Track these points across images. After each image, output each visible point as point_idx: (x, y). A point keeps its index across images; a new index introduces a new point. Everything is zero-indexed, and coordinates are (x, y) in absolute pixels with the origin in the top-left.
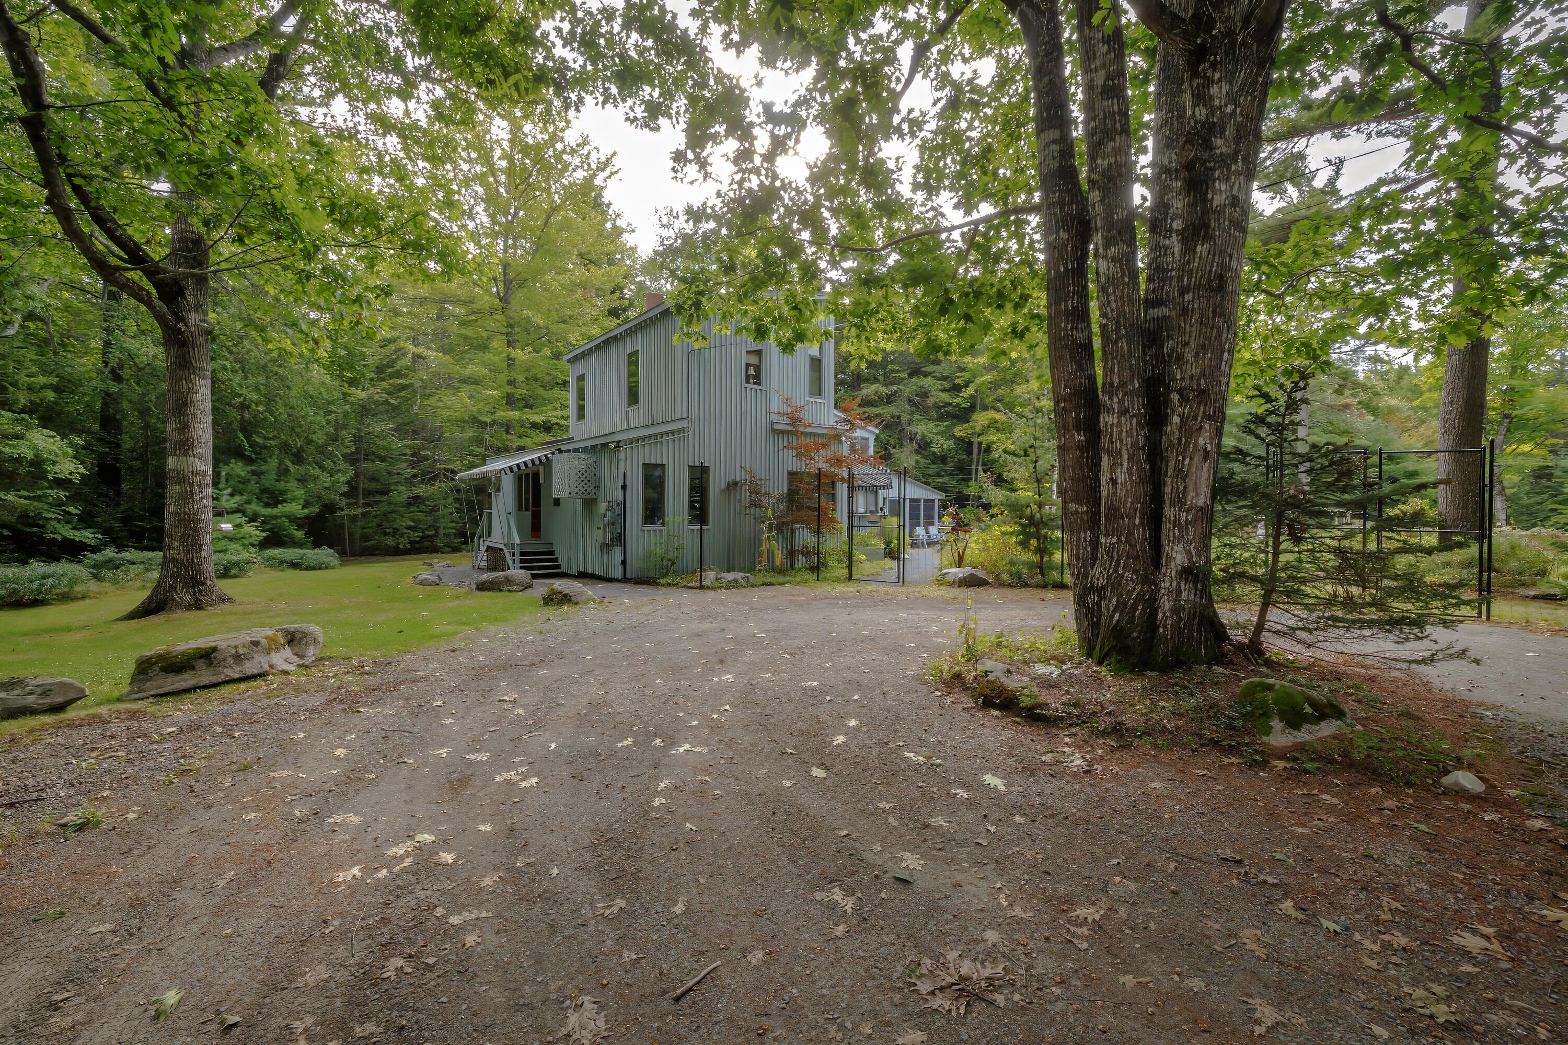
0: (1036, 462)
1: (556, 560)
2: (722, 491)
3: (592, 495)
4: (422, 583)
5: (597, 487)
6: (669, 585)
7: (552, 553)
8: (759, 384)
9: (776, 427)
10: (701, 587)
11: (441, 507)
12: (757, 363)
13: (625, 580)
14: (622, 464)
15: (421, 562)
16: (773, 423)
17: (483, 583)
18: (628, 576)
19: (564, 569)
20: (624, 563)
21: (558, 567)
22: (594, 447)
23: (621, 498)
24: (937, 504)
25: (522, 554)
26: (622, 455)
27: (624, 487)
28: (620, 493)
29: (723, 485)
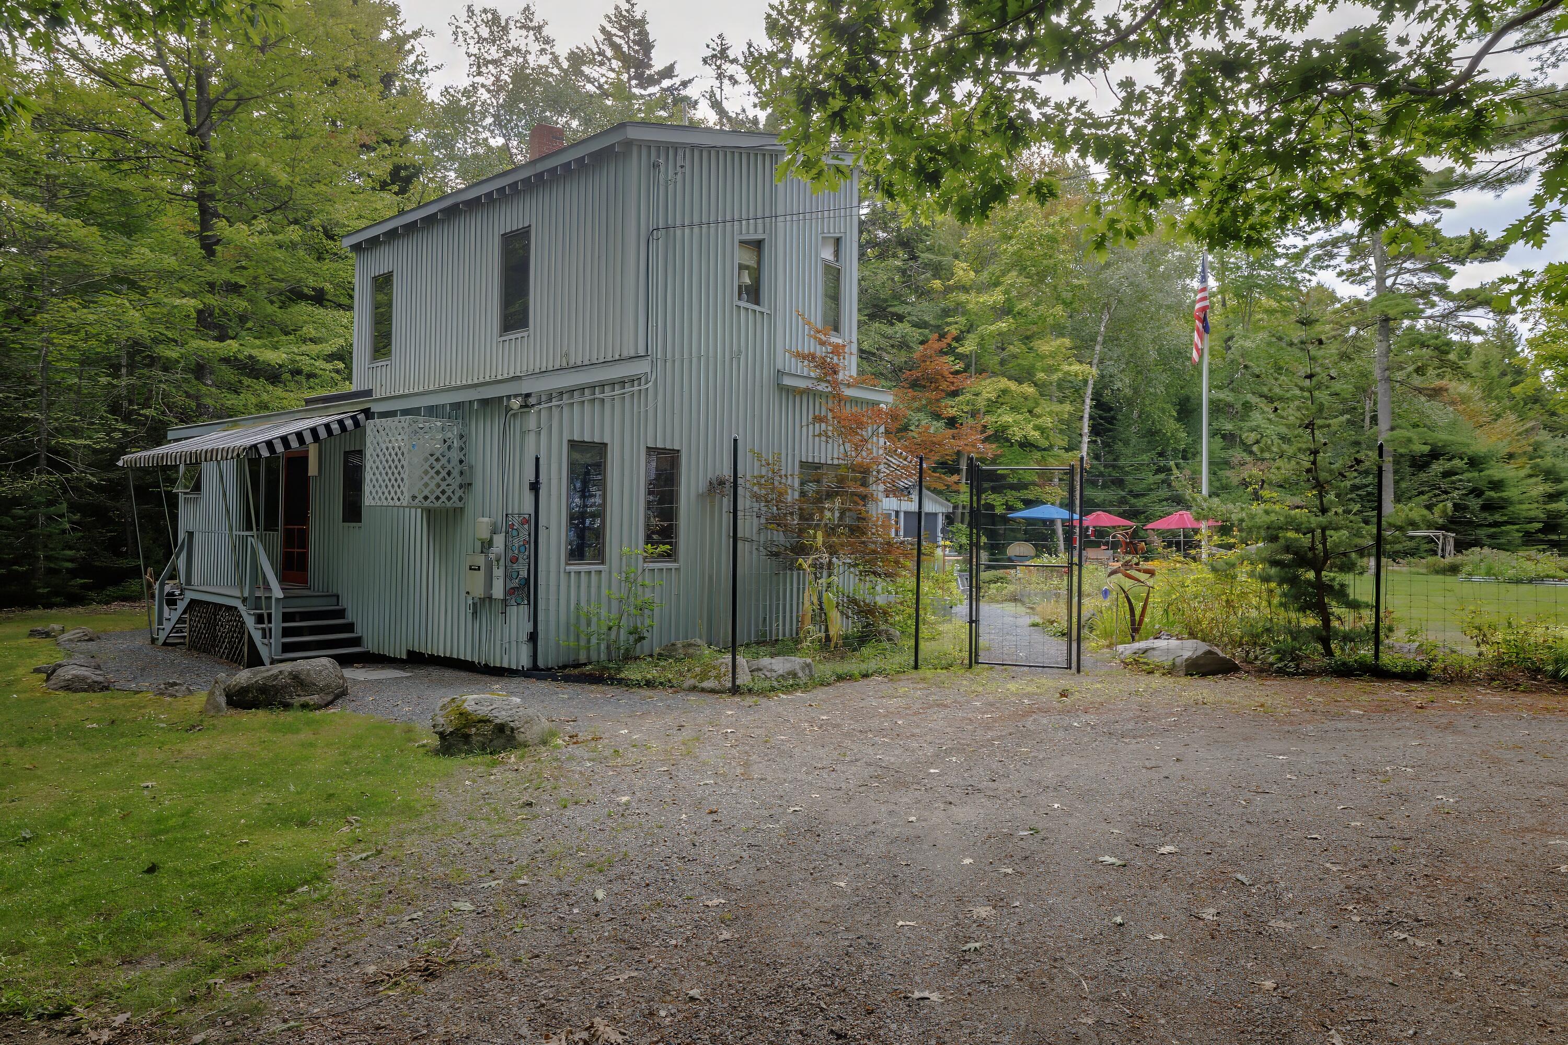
0: (1315, 452)
1: (350, 627)
2: (701, 497)
3: (455, 503)
4: (70, 686)
5: (467, 486)
6: (649, 684)
7: (341, 613)
8: (757, 302)
9: (787, 381)
10: (735, 690)
11: (41, 519)
12: (752, 263)
13: (535, 672)
14: (531, 439)
15: (26, 629)
16: (780, 373)
17: (244, 690)
18: (541, 664)
19: (370, 645)
20: (533, 637)
21: (357, 642)
22: (457, 406)
23: (529, 508)
24: (940, 521)
25: (287, 617)
26: (532, 423)
27: (535, 487)
28: (528, 497)
29: (703, 486)
